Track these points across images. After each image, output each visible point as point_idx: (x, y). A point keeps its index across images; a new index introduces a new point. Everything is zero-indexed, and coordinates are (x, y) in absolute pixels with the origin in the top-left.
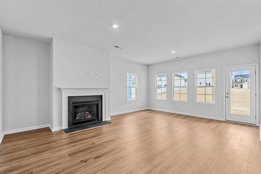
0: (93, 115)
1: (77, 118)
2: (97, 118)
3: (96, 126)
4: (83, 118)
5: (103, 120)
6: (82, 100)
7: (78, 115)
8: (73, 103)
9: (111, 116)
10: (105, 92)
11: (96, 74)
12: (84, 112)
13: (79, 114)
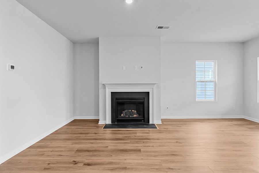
0: (139, 115)
1: (122, 115)
2: (143, 118)
3: (137, 127)
4: (127, 116)
5: (151, 123)
6: (125, 96)
7: (124, 112)
8: (116, 99)
9: (162, 120)
10: (153, 88)
11: (141, 67)
12: (131, 110)
13: (126, 111)
